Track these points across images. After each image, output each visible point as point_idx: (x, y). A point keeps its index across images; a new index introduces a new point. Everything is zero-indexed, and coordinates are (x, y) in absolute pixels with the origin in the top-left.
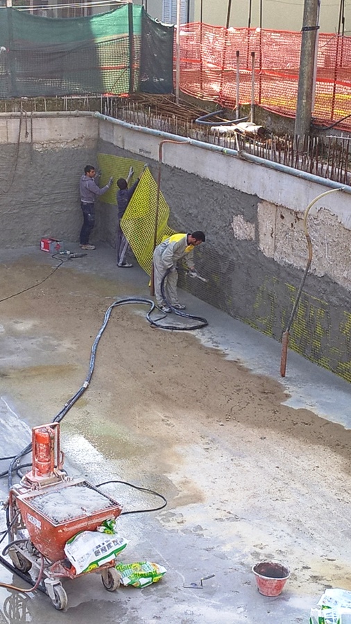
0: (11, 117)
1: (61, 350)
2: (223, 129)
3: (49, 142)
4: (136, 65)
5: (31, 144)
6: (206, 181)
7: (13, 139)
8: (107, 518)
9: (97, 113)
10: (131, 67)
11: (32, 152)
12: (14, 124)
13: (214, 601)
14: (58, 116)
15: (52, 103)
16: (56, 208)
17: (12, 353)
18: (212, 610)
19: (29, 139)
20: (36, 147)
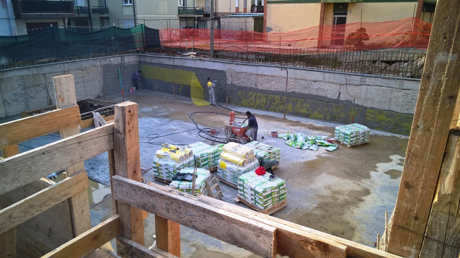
0: (119, 56)
2: (185, 54)
3: (128, 62)
7: (120, 63)
9: (139, 54)
10: (143, 41)
11: (125, 66)
12: (120, 58)
14: (130, 55)
19: (123, 62)
20: (125, 64)
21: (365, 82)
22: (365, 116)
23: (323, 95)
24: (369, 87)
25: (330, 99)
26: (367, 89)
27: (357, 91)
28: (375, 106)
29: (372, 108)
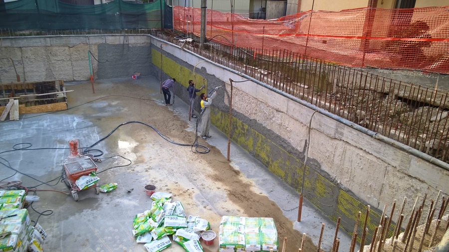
0: (121, 35)
1: (123, 111)
2: (182, 40)
3: (134, 44)
4: (163, 19)
5: (128, 44)
6: (176, 57)
7: (122, 43)
8: (92, 171)
9: (149, 35)
10: (162, 20)
11: (129, 47)
12: (122, 38)
13: (130, 198)
14: (137, 35)
15: (135, 31)
16: (138, 65)
17: (106, 112)
18: (128, 201)
19: (127, 43)
20: (130, 45)
21: (342, 134)
22: (337, 202)
23: (286, 138)
24: (348, 147)
25: (293, 148)
26: (345, 151)
27: (330, 149)
28: (355, 189)
29: (349, 191)
